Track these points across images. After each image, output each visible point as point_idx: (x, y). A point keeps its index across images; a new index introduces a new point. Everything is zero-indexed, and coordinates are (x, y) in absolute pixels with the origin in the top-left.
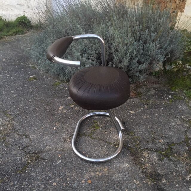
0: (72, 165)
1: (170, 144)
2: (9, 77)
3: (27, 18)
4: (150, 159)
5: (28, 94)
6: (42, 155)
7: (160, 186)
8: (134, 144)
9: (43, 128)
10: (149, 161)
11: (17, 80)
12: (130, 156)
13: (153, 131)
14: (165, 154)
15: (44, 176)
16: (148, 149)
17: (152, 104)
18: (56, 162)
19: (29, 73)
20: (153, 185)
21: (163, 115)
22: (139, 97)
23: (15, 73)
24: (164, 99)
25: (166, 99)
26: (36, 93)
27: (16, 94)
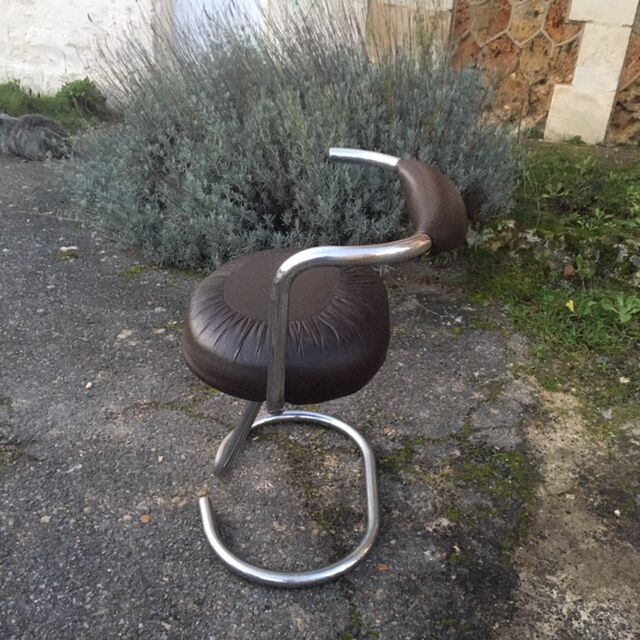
0: (109, 477)
1: (411, 439)
3: (94, 86)
4: (339, 474)
5: (42, 294)
6: (30, 450)
7: (343, 540)
8: (308, 435)
9: (56, 382)
10: (335, 480)
11: (19, 257)
12: (285, 463)
13: (373, 406)
14: (387, 464)
15: (22, 499)
16: (342, 449)
18: (67, 468)
19: (61, 239)
20: (325, 538)
21: (419, 365)
23: (19, 239)
24: (438, 325)
25: (446, 325)
26: (63, 293)
27: (6, 293)
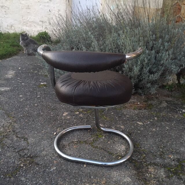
0: (67, 174)
1: (181, 160)
2: (21, 83)
4: (156, 175)
5: (36, 99)
6: (36, 160)
8: (139, 157)
9: (43, 132)
10: (155, 178)
11: (28, 86)
12: (133, 169)
13: (162, 145)
14: (174, 171)
15: (35, 182)
16: (155, 164)
17: (163, 116)
18: (50, 169)
19: (41, 80)
21: (174, 128)
22: (149, 109)
24: (177, 113)
25: (179, 113)
26: (43, 99)
27: (24, 99)
